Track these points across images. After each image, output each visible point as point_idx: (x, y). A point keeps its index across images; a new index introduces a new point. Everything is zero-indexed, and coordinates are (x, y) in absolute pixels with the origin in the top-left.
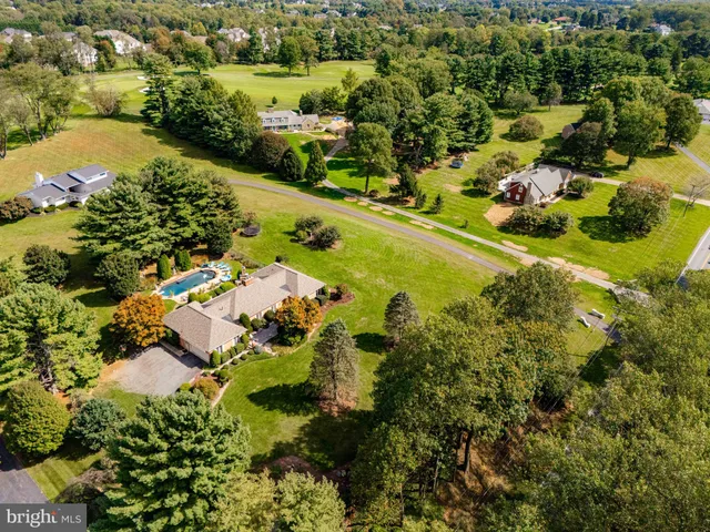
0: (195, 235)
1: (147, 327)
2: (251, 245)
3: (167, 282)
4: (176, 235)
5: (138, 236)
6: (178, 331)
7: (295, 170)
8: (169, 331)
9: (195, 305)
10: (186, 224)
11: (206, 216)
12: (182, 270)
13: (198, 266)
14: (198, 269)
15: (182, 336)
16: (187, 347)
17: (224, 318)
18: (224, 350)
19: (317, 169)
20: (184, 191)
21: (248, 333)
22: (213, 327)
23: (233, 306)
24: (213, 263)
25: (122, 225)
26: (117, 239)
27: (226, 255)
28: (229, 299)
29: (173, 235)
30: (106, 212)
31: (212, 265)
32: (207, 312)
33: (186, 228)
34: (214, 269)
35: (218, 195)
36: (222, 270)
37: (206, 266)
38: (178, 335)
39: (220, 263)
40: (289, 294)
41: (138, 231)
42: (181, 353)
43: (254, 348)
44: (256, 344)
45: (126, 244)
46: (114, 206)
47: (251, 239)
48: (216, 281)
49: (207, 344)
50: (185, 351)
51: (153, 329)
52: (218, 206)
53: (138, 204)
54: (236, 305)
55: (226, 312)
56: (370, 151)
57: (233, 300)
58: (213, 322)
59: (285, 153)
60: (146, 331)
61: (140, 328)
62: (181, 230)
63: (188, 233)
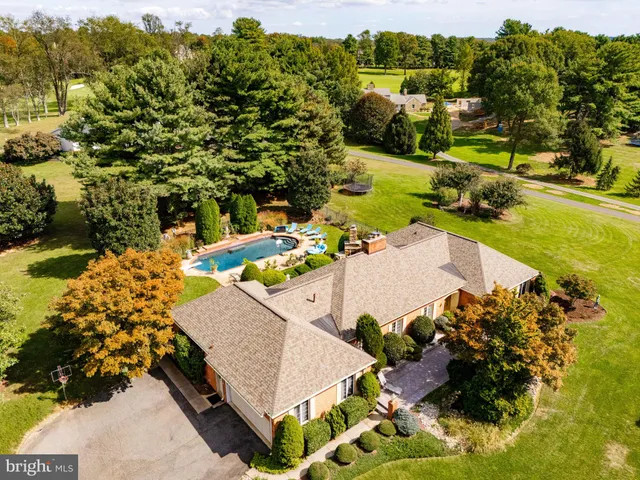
0: (268, 177)
1: (127, 326)
2: (358, 207)
3: (211, 248)
4: (238, 172)
5: (167, 158)
6: (203, 344)
7: (405, 139)
8: (182, 341)
9: (255, 287)
10: (255, 156)
11: (289, 149)
12: (241, 232)
13: (269, 228)
14: (267, 233)
15: (211, 360)
16: (219, 388)
17: (318, 323)
18: (314, 415)
19: (439, 135)
20: (259, 95)
21: (376, 369)
22: (289, 343)
23: (338, 297)
24: (294, 225)
25: (139, 131)
26: (131, 158)
27: (316, 216)
28: (330, 279)
29: (231, 171)
30: (116, 109)
31: (293, 229)
32: (277, 303)
33: (255, 163)
34: (295, 235)
35: (312, 117)
36: (310, 239)
37: (282, 229)
38: (203, 354)
39: (307, 227)
40: (461, 284)
41: (169, 148)
42: (202, 404)
43: (393, 415)
44: (398, 404)
45: (145, 172)
46: (130, 96)
47: (357, 199)
48: (298, 252)
49: (268, 391)
50: (215, 399)
51: (141, 334)
52: (311, 135)
53: (173, 97)
54: (347, 294)
55: (323, 308)
56: (532, 99)
57: (340, 281)
58: (291, 330)
59: (395, 116)
60: (124, 337)
61: (107, 327)
62: (247, 165)
63: (257, 171)
